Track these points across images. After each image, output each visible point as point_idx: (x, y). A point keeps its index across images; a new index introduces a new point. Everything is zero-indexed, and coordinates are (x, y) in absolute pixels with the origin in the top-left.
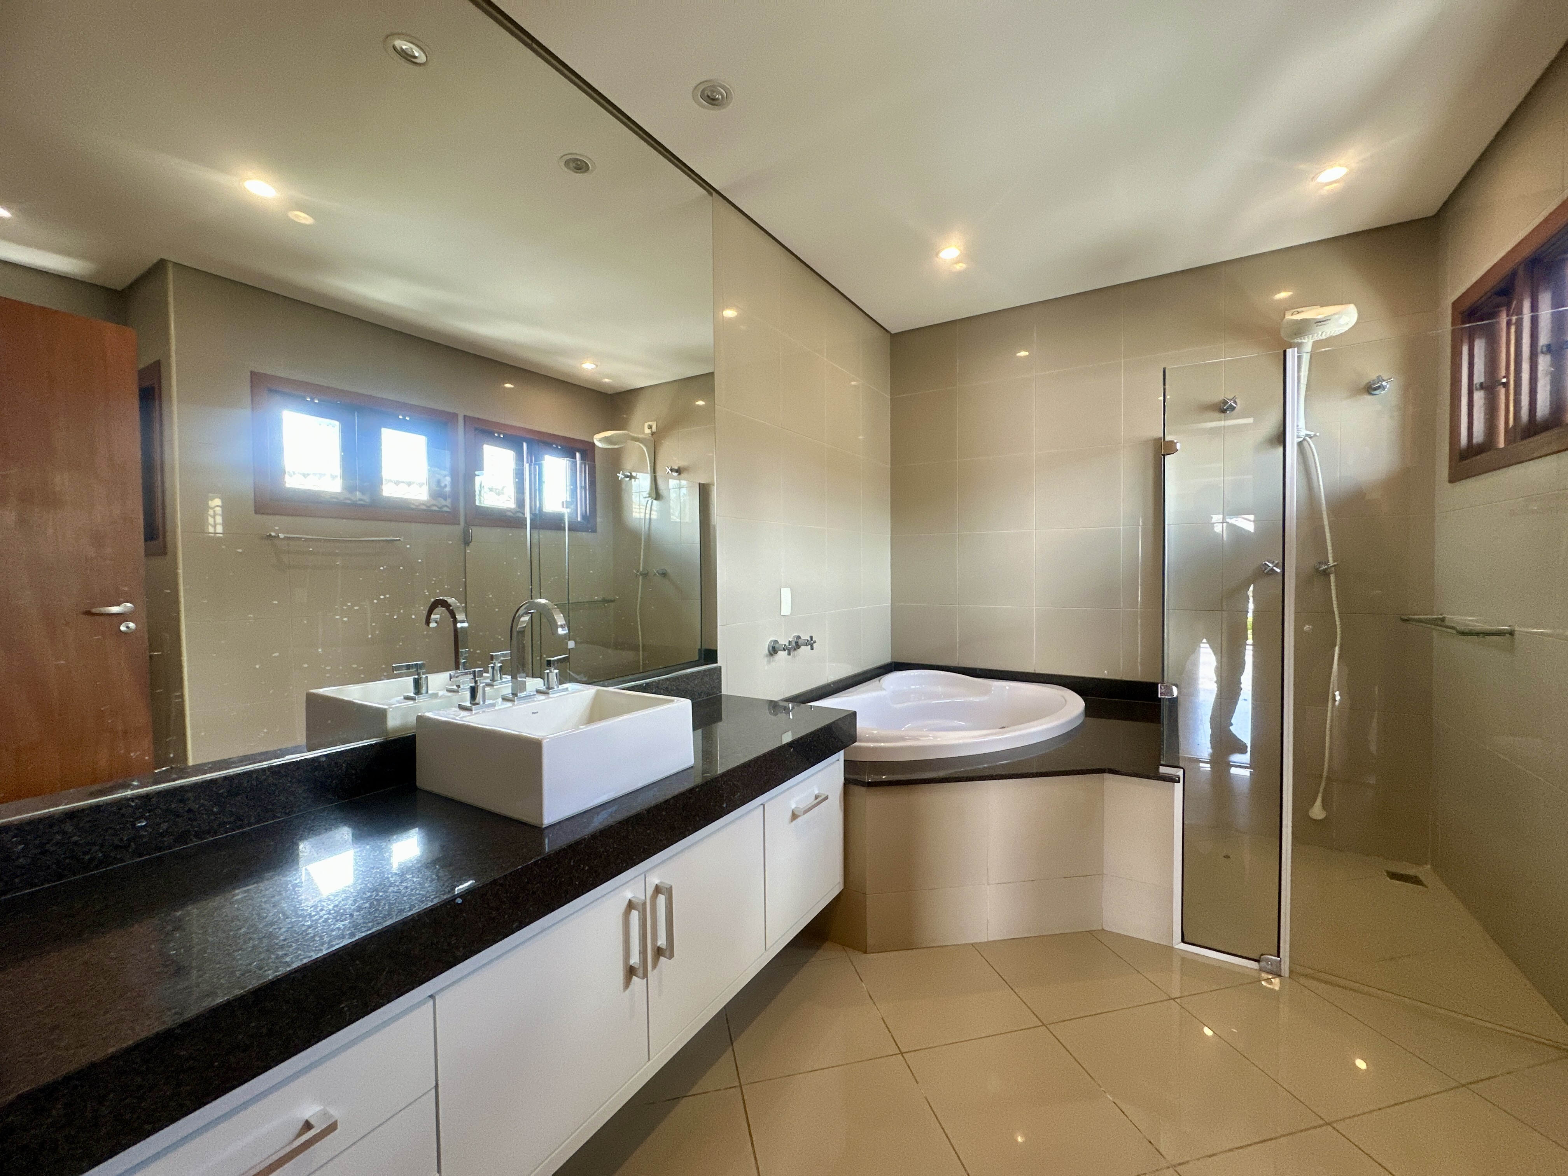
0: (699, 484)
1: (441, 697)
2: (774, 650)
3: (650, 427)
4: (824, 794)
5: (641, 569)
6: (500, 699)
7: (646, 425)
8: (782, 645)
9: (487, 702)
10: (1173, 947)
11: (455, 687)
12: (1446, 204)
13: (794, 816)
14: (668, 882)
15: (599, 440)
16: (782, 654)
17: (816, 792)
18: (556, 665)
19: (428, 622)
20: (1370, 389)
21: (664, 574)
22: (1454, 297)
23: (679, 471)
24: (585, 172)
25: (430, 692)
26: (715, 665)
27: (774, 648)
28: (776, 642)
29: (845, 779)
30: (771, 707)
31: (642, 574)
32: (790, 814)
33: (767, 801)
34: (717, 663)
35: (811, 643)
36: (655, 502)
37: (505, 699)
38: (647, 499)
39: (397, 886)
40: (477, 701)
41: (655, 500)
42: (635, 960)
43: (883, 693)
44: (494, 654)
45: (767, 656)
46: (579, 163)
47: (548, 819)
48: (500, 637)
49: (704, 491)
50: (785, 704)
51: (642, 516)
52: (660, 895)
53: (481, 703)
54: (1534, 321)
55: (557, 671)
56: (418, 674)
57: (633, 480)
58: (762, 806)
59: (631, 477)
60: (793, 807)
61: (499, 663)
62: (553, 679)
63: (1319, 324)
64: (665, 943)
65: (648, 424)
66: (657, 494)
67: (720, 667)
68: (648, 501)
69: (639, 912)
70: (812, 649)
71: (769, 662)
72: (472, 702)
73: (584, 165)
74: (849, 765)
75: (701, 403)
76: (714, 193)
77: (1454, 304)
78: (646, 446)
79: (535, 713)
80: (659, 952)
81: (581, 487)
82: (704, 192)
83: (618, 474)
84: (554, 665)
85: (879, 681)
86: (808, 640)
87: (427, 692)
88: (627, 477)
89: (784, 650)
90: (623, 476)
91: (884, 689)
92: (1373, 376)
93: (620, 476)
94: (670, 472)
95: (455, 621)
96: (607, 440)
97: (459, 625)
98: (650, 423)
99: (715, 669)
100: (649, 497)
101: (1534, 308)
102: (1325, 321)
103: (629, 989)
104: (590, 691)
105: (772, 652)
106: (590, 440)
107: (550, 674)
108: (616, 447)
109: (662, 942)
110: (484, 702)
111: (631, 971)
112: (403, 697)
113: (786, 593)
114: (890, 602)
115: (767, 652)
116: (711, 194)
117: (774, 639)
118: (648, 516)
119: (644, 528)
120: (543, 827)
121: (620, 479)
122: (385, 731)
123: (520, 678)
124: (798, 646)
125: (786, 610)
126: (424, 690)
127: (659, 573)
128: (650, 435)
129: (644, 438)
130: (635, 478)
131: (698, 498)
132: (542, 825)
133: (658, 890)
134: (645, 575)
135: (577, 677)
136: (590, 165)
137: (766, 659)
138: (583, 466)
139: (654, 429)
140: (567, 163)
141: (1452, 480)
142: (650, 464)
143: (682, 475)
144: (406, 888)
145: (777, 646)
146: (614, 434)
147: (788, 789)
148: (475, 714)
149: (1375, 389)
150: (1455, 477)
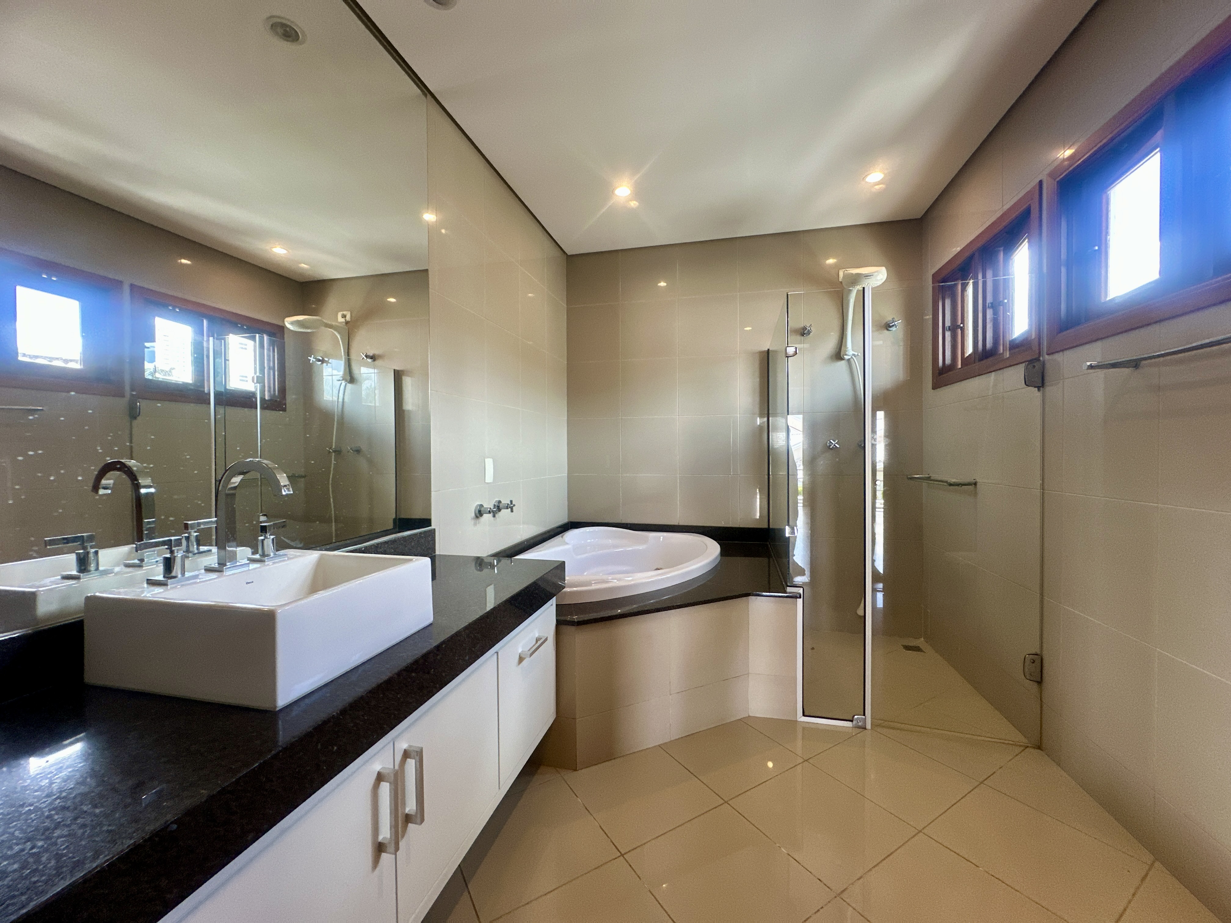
0: (394, 370)
1: (116, 574)
2: (479, 513)
3: (344, 316)
4: (544, 637)
5: (334, 447)
6: (203, 571)
7: (340, 315)
8: (488, 508)
9: (187, 574)
10: (797, 721)
11: (136, 561)
12: (927, 212)
13: (521, 659)
14: (417, 744)
15: (290, 323)
16: (487, 517)
17: (537, 635)
18: (272, 530)
19: (96, 487)
20: (888, 326)
21: (358, 451)
22: (934, 271)
23: (373, 358)
24: (293, 41)
25: (101, 568)
26: (429, 528)
27: (480, 511)
28: (481, 506)
29: (557, 620)
30: (477, 565)
31: (334, 451)
32: (518, 657)
33: (501, 648)
34: (431, 526)
35: (510, 507)
36: (349, 386)
37: (209, 570)
38: (340, 382)
39: (68, 826)
40: (173, 574)
41: (349, 383)
42: (385, 834)
43: (567, 547)
44: (189, 522)
45: (474, 519)
46: (288, 29)
47: (282, 701)
48: (199, 502)
49: (398, 376)
50: (490, 560)
51: (335, 399)
52: (408, 760)
53: (180, 576)
54: (984, 283)
55: (272, 537)
56: (84, 548)
57: (325, 364)
58: (496, 654)
59: (323, 361)
60: (520, 651)
61: (195, 532)
62: (268, 545)
63: (867, 277)
64: (415, 808)
65: (342, 313)
66: (351, 378)
67: (434, 529)
68: (341, 384)
69: (390, 783)
70: (512, 511)
71: (475, 524)
72: (167, 576)
73: (293, 32)
74: (560, 609)
75: (392, 300)
76: (429, 95)
77: (933, 275)
78: (339, 333)
79: (249, 583)
80: (408, 819)
81: (269, 368)
82: (419, 91)
83: (309, 358)
84: (270, 530)
85: (562, 537)
86: (508, 504)
87: (97, 569)
88: (319, 360)
89: (490, 512)
90: (314, 360)
91: (567, 544)
92: (889, 318)
93: (312, 359)
94: (365, 358)
95: (137, 487)
96: (298, 323)
97: (143, 491)
98: (345, 313)
99: (430, 531)
100: (343, 380)
101: (984, 276)
102: (870, 276)
103: (378, 869)
104: (313, 556)
105: (478, 515)
106: (280, 324)
107: (265, 542)
108: (309, 331)
109: (411, 807)
110: (183, 574)
111: (379, 848)
112: (59, 577)
113: (489, 464)
114: (567, 473)
115: (473, 515)
116: (426, 96)
117: (479, 503)
118: (341, 400)
119: (337, 410)
120: (278, 709)
121: (311, 362)
122: (35, 620)
123: (228, 547)
124: (499, 509)
125: (489, 478)
126: (93, 567)
127: (352, 450)
128: (344, 324)
129: (338, 326)
130: (327, 362)
131: (393, 382)
132: (276, 707)
133: (406, 755)
134: (338, 452)
135: (292, 544)
136: (300, 36)
137: (473, 522)
138: (271, 348)
139: (348, 318)
140: (274, 26)
141: (935, 387)
142: (344, 349)
143: (377, 362)
144: (84, 826)
145: (482, 509)
146: (307, 318)
147: (516, 636)
148: (171, 588)
149: (890, 327)
150: (936, 386)
